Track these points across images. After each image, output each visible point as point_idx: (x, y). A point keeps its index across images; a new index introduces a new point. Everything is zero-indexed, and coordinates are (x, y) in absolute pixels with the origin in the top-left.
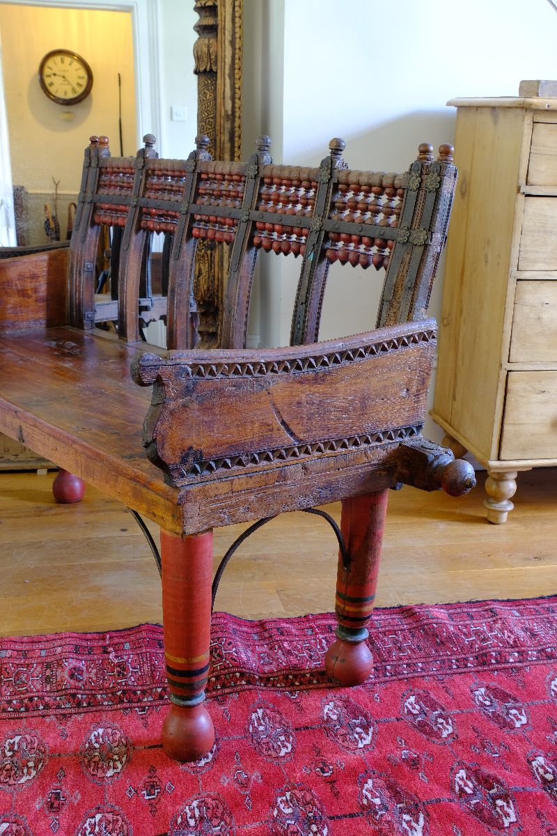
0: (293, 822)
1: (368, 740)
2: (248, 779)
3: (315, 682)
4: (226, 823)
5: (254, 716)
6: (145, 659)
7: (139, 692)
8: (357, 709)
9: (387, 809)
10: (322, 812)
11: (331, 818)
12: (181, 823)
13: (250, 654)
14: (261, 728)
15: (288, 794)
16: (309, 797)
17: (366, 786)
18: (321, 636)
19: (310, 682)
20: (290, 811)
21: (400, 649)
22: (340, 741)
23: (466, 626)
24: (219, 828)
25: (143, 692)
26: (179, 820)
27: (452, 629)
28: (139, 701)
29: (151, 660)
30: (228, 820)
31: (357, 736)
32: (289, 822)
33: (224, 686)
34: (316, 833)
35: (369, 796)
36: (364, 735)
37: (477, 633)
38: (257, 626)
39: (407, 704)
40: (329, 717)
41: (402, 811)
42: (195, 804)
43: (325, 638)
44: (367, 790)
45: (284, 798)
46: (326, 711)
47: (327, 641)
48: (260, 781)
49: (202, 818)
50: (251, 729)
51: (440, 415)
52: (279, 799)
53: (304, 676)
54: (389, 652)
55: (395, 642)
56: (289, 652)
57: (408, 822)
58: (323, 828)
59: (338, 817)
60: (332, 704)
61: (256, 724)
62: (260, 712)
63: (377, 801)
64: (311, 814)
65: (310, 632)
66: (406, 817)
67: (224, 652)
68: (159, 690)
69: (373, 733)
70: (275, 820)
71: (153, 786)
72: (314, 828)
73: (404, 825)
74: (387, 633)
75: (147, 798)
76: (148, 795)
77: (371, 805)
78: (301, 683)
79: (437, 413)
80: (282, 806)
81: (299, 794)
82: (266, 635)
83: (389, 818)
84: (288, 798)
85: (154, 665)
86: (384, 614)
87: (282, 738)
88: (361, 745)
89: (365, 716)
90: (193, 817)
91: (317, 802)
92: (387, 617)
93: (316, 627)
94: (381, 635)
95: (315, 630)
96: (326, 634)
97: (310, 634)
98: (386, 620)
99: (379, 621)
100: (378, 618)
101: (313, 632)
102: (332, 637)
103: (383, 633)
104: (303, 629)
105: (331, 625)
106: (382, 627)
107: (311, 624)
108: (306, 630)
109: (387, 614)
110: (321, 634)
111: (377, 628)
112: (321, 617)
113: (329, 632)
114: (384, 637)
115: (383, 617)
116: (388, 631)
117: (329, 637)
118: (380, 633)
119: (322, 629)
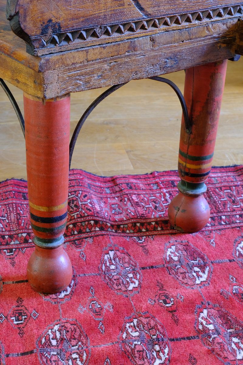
0: (139, 343)
1: (204, 277)
2: (102, 309)
3: (159, 229)
4: (83, 343)
5: (106, 257)
6: (11, 209)
7: (7, 237)
8: (194, 252)
9: (219, 334)
10: (164, 335)
11: (172, 340)
12: (45, 343)
13: (102, 205)
14: (113, 267)
15: (135, 321)
16: (152, 323)
17: (202, 315)
18: (165, 190)
19: (155, 229)
20: (137, 334)
21: (234, 202)
22: (180, 278)
24: (77, 347)
25: (11, 237)
26: (43, 341)
28: (7, 244)
29: (17, 210)
30: (84, 341)
31: (195, 274)
32: (135, 343)
33: (80, 232)
34: (159, 351)
35: (204, 323)
36: (201, 273)
38: (109, 181)
39: (238, 248)
40: (171, 258)
41: (231, 335)
42: (56, 328)
43: (169, 192)
44: (202, 318)
45: (132, 324)
46: (168, 253)
47: (170, 194)
48: (111, 310)
49: (62, 339)
50: (104, 268)
52: (128, 325)
53: (150, 223)
54: (225, 204)
55: (230, 196)
56: (137, 204)
57: (236, 344)
58: (165, 348)
59: (177, 340)
60: (173, 247)
61: (108, 264)
62: (112, 253)
63: (211, 327)
64: (154, 337)
65: (155, 187)
66: (235, 340)
67: (80, 203)
68: (24, 235)
69: (209, 272)
70: (124, 342)
71: (20, 314)
72: (157, 348)
73: (234, 346)
74: (223, 188)
75: (16, 323)
76: (16, 321)
77: (205, 331)
78: (147, 230)
80: (130, 330)
81: (145, 321)
82: (117, 189)
83: (221, 341)
84: (136, 324)
85: (19, 214)
86: (221, 172)
87: (131, 275)
88: (198, 282)
89: (202, 258)
90: (55, 338)
91: (159, 327)
92: (223, 175)
93: (161, 182)
94: (217, 190)
95: (160, 185)
96: (170, 189)
97: (156, 188)
98: (222, 177)
99: (216, 178)
100: (215, 176)
101: (158, 187)
102: (175, 191)
103: (219, 189)
104: (149, 185)
105: (174, 181)
106: (218, 183)
107: (157, 180)
108: (152, 185)
109: (223, 172)
110: (165, 189)
111: (214, 184)
112: (165, 174)
113: (172, 187)
114: (220, 192)
115: (220, 175)
116: (224, 186)
117: (172, 191)
118: (217, 188)
119: (165, 184)
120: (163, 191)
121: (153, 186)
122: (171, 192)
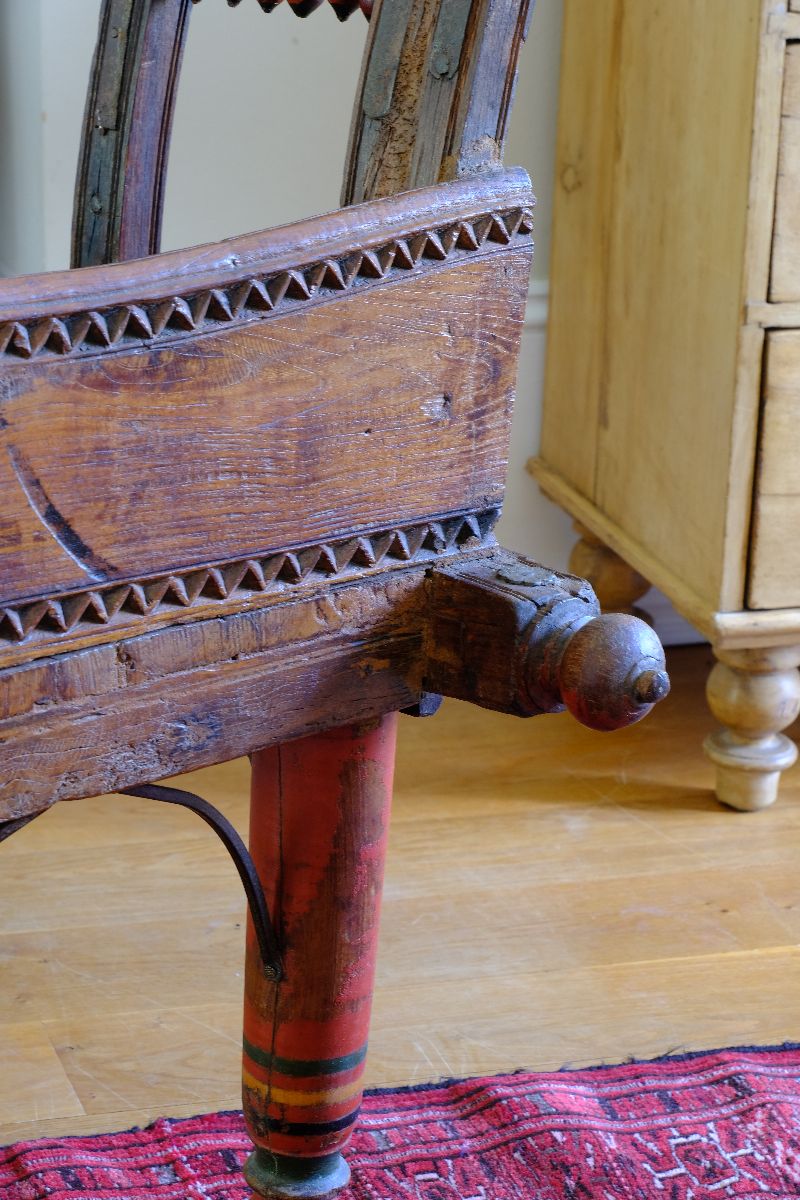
18: (201, 1187)
23: (655, 1134)
27: (612, 1144)
37: (689, 1154)
43: (214, 1193)
51: (559, 473)
55: (437, 1194)
65: (166, 1178)
74: (411, 1167)
79: (551, 469)
82: (28, 1191)
86: (399, 1108)
92: (408, 1118)
93: (185, 1158)
94: (389, 1175)
95: (183, 1169)
96: (219, 1179)
97: (168, 1181)
98: (407, 1125)
99: (384, 1132)
100: (380, 1122)
101: (176, 1175)
102: (237, 1187)
103: (396, 1170)
104: (143, 1169)
105: (234, 1150)
106: (393, 1149)
107: (170, 1150)
108: (154, 1170)
109: (409, 1109)
110: (202, 1182)
111: (378, 1153)
112: (200, 1127)
113: (226, 1173)
114: (401, 1181)
115: (396, 1118)
116: (414, 1160)
117: (228, 1189)
118: (389, 1168)
119: (203, 1164)
120: (196, 1188)
121: (158, 1174)
122: (225, 1192)
